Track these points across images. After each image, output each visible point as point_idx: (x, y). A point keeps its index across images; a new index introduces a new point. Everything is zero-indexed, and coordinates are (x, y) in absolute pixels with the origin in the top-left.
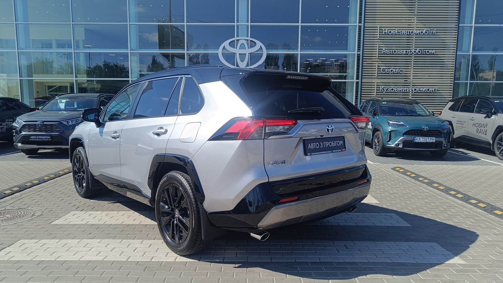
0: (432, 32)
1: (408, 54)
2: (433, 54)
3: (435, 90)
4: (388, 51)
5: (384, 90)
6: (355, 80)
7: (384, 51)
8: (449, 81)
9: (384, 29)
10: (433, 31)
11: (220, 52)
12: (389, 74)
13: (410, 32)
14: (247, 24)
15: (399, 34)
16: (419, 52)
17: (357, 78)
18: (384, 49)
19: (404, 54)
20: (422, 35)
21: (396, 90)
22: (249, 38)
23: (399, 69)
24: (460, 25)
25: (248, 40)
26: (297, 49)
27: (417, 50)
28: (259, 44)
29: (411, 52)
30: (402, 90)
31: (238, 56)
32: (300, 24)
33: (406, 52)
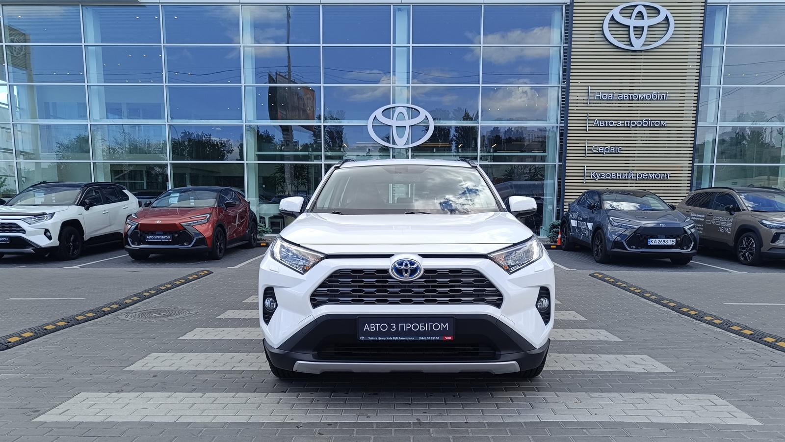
0: (663, 96)
1: (630, 127)
2: (665, 127)
3: (667, 177)
4: (602, 122)
5: (596, 176)
6: (557, 163)
7: (596, 122)
8: (687, 164)
9: (596, 91)
10: (665, 95)
11: (370, 123)
12: (603, 153)
13: (632, 97)
14: (408, 85)
15: (616, 98)
16: (645, 123)
17: (560, 161)
18: (597, 119)
19: (624, 127)
20: (650, 100)
21: (614, 177)
22: (410, 105)
23: (617, 147)
24: (701, 86)
25: (408, 107)
26: (476, 119)
27: (642, 120)
28: (424, 113)
29: (633, 123)
30: (622, 176)
31: (394, 129)
32: (481, 85)
33: (627, 123)
